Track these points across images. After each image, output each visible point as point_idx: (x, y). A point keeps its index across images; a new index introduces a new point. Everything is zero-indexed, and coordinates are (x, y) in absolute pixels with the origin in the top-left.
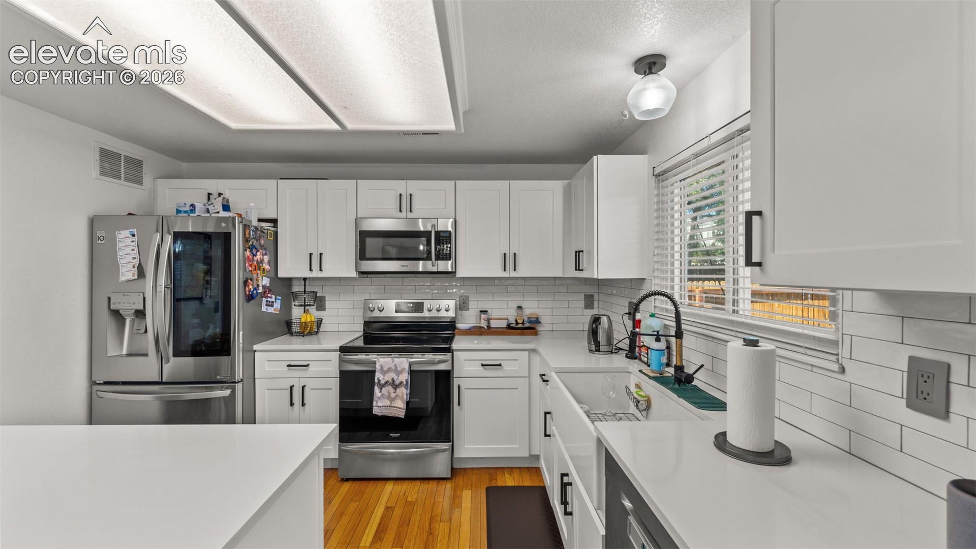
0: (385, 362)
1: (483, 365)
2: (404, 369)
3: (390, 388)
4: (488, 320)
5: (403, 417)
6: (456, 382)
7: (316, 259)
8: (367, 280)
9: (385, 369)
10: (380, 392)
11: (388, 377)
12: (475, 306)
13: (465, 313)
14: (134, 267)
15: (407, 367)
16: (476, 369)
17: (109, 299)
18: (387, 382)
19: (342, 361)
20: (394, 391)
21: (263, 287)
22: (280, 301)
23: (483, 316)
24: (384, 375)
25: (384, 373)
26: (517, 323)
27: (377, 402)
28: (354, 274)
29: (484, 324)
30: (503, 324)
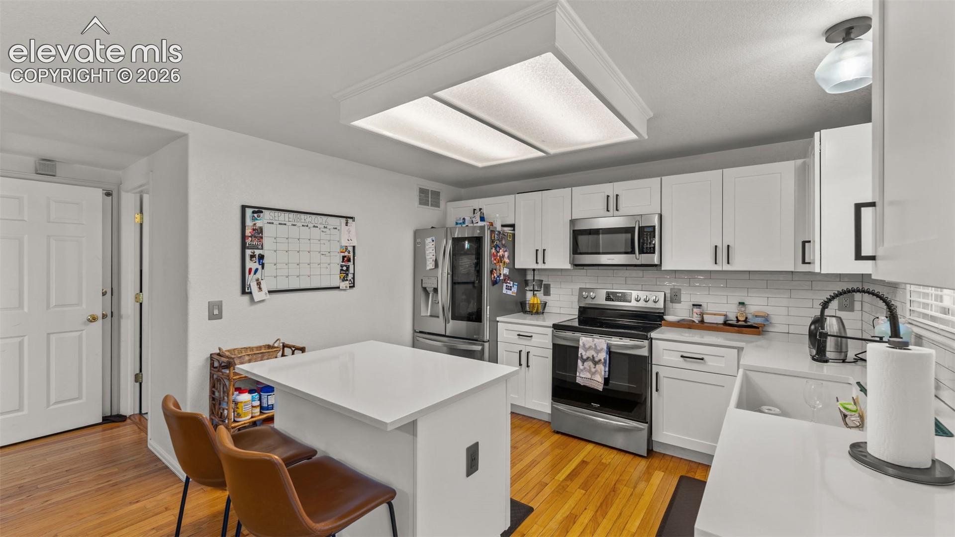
0: (587, 341)
1: (682, 356)
2: (602, 349)
3: (590, 363)
4: (702, 315)
5: (601, 390)
6: (655, 369)
7: (541, 254)
8: (582, 272)
9: (587, 346)
10: (583, 365)
11: (590, 353)
12: (688, 298)
13: (676, 306)
14: (433, 261)
15: (605, 347)
16: (676, 359)
17: (422, 280)
18: (588, 358)
19: (555, 335)
20: (594, 366)
21: (504, 275)
22: (516, 286)
23: (696, 310)
24: (586, 351)
25: (586, 350)
26: (738, 320)
27: (580, 374)
28: (568, 266)
29: (696, 319)
30: (720, 320)
